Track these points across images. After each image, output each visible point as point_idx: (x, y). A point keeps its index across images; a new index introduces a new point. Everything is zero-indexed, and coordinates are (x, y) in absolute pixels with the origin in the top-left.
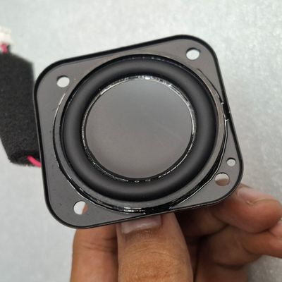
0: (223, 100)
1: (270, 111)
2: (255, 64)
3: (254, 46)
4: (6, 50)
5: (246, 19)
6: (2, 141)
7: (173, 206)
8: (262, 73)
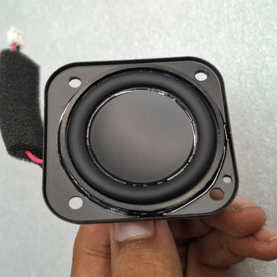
0: (225, 122)
1: (256, 121)
2: (242, 77)
3: (242, 61)
4: (16, 49)
5: (235, 36)
6: (2, 133)
7: (167, 212)
8: (249, 86)
